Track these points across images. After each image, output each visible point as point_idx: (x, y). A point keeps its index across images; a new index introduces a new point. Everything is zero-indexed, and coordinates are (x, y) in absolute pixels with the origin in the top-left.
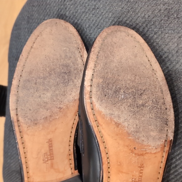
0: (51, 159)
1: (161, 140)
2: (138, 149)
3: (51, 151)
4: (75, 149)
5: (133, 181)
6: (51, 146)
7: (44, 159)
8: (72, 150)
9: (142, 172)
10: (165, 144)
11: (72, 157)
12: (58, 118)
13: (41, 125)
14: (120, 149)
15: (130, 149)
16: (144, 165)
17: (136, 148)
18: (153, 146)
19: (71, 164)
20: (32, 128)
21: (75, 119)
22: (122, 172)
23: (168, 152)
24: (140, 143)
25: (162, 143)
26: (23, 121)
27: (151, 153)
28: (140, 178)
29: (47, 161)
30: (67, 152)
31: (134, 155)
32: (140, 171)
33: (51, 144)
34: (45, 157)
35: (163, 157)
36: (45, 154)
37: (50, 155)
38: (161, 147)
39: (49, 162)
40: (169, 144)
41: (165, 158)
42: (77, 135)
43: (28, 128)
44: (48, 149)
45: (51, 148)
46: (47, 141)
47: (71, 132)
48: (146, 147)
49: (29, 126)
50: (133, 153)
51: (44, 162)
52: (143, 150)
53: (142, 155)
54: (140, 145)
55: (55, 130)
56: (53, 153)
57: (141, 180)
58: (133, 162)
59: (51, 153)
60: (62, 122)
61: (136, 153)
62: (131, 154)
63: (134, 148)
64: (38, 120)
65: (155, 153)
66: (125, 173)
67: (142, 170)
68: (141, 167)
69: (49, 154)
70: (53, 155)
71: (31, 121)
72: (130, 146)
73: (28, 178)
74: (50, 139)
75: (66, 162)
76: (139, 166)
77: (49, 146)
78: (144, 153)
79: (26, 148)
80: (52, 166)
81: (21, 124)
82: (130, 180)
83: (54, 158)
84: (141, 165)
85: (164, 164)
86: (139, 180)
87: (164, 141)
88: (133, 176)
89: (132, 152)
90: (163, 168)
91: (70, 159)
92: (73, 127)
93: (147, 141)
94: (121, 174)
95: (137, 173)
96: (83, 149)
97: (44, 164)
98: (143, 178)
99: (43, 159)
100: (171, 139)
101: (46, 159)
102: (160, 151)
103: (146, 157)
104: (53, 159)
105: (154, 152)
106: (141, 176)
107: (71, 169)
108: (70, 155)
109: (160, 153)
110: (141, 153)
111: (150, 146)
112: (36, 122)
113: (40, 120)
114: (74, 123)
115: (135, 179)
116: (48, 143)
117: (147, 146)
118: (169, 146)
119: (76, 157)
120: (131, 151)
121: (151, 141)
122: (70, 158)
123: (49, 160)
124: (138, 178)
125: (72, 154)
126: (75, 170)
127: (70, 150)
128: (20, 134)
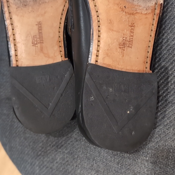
0: (40, 43)
1: (151, 2)
2: (128, 8)
3: (40, 34)
4: (65, 36)
5: (124, 40)
6: (40, 29)
7: (34, 41)
8: (62, 37)
9: (133, 32)
10: (155, 6)
11: (62, 44)
12: (48, 2)
13: (30, 7)
14: (110, 7)
15: (120, 8)
16: (135, 24)
17: (126, 7)
18: (143, 6)
19: (61, 51)
20: (21, 9)
21: (65, 6)
22: (113, 30)
23: (159, 15)
24: (130, 3)
25: (152, 5)
26: (12, 2)
27: (142, 13)
28: (131, 37)
29: (37, 44)
30: (57, 38)
31: (124, 13)
32: (131, 30)
33: (41, 27)
34: (34, 39)
35: (154, 19)
36: (35, 37)
37: (40, 38)
38: (152, 9)
39: (39, 45)
40: (160, 7)
41: (156, 21)
42: (67, 22)
43: (18, 9)
44: (37, 32)
45: (41, 31)
46: (37, 24)
47: (61, 19)
48: (136, 7)
49: (19, 7)
50: (124, 12)
51: (33, 45)
52: (133, 9)
53: (132, 14)
54: (130, 4)
55: (45, 13)
56: (42, 36)
57: (132, 39)
58: (124, 21)
59: (40, 36)
60: (52, 7)
61: (126, 11)
62: (121, 12)
63: (124, 7)
64: (27, 2)
65: (146, 14)
66: (115, 31)
67: (133, 29)
68: (132, 27)
69: (38, 37)
70: (42, 38)
71: (21, 2)
72: (121, 4)
73: (17, 61)
74: (39, 22)
75: (56, 48)
76: (130, 25)
77: (39, 29)
78: (135, 12)
79: (15, 29)
80: (42, 49)
81: (11, 4)
82: (121, 39)
83: (44, 41)
84: (132, 24)
85: (155, 26)
86: (130, 40)
87: (154, 3)
88: (124, 34)
89: (123, 10)
90: (154, 31)
91: (60, 47)
92: (63, 14)
93: (137, 1)
94: (111, 33)
95: (128, 32)
96: (73, 24)
97: (33, 47)
98: (134, 38)
99: (32, 42)
100: (161, 3)
101: (36, 42)
102: (151, 12)
103: (137, 16)
104: (43, 43)
105: (144, 13)
106: (132, 36)
107: (62, 56)
108: (60, 42)
109: (151, 15)
110: (132, 12)
111: (140, 7)
112: (25, 4)
113: (30, 2)
114: (63, 10)
115: (126, 38)
116: (37, 26)
117: (138, 6)
118: (159, 9)
119: (66, 45)
120: (121, 10)
121: (141, 1)
122: (60, 45)
123: (38, 43)
124: (129, 37)
125: (62, 41)
126: (65, 57)
127: (59, 37)
128: (9, 14)
